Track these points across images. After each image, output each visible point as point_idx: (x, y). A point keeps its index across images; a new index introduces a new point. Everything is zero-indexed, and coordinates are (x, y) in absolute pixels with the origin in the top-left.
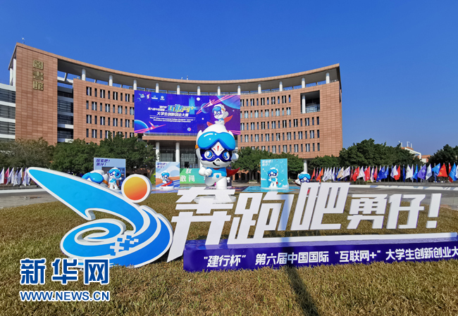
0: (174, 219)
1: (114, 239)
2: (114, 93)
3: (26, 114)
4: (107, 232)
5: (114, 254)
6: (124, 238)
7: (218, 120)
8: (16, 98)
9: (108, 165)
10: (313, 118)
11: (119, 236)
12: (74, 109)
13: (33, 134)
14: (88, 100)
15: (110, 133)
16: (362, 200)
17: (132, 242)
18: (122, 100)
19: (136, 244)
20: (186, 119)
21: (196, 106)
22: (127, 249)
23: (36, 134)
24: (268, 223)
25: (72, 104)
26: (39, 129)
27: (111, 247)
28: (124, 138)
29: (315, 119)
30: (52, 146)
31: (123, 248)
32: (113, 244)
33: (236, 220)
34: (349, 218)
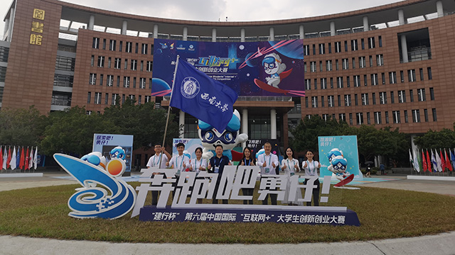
0: (137, 188)
1: (99, 201)
2: (127, 43)
3: (18, 75)
4: (96, 195)
5: (98, 210)
6: (105, 200)
7: (270, 76)
8: (9, 57)
9: (110, 143)
10: (421, 69)
11: (102, 198)
12: (76, 66)
13: (24, 100)
14: (94, 54)
15: (118, 98)
16: (269, 179)
17: (110, 203)
18: (137, 52)
19: (112, 204)
20: (224, 75)
21: (238, 57)
22: (106, 207)
23: (25, 100)
24: (200, 193)
25: (73, 60)
26: (30, 94)
27: (97, 206)
28: (136, 104)
29: (425, 71)
30: (44, 116)
31: (104, 207)
32: (98, 204)
33: (178, 190)
34: (259, 192)
